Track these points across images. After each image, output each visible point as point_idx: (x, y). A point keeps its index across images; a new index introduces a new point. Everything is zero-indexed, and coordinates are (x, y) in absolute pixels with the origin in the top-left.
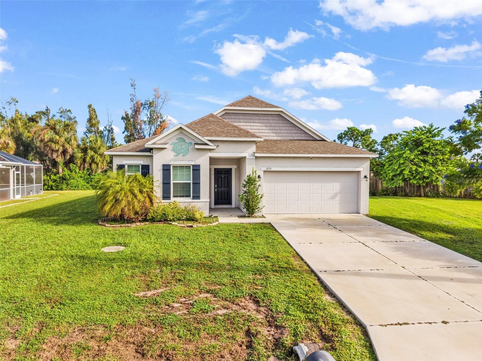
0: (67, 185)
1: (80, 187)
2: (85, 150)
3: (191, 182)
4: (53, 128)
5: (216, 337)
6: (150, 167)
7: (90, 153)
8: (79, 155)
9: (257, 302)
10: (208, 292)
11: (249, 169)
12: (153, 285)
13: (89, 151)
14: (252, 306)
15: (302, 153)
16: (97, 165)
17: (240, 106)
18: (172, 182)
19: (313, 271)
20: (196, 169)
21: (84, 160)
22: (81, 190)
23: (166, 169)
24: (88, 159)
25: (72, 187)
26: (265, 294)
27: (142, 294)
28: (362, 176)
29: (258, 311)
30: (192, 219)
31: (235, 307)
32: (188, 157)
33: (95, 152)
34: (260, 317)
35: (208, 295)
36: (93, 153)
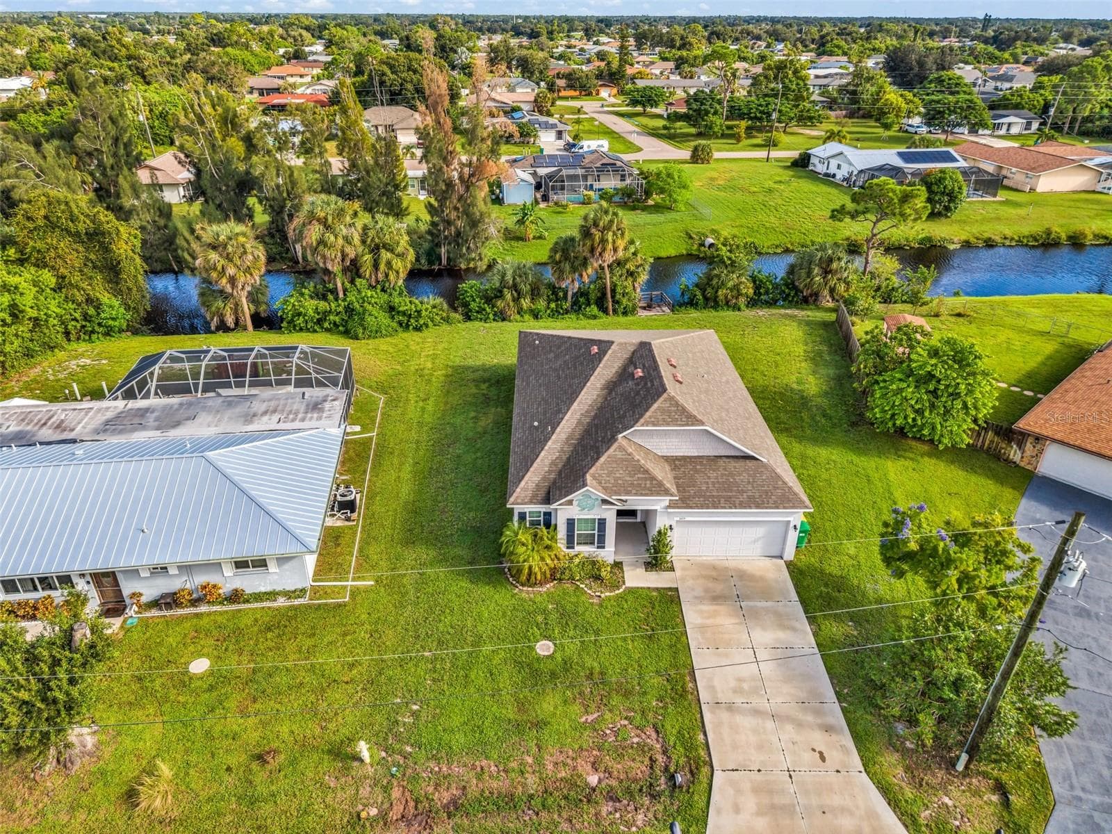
0: (364, 329)
1: (384, 332)
2: (375, 250)
3: (596, 532)
4: (324, 222)
5: (634, 760)
6: (553, 515)
7: (385, 255)
8: (368, 257)
9: (657, 732)
10: (626, 718)
11: (660, 523)
12: (589, 709)
13: (383, 251)
14: (654, 735)
15: (723, 508)
16: (397, 272)
17: (654, 425)
18: (576, 532)
19: (699, 700)
20: (602, 523)
21: (376, 266)
22: (387, 336)
23: (571, 523)
24: (382, 267)
25: (371, 331)
26: (663, 726)
27: (583, 720)
28: (792, 525)
29: (657, 740)
30: (598, 578)
31: (644, 736)
32: (594, 511)
33: (392, 251)
34: (658, 746)
35: (626, 722)
36: (389, 255)
